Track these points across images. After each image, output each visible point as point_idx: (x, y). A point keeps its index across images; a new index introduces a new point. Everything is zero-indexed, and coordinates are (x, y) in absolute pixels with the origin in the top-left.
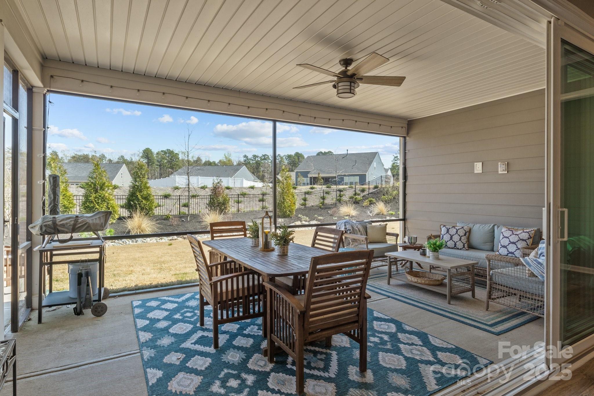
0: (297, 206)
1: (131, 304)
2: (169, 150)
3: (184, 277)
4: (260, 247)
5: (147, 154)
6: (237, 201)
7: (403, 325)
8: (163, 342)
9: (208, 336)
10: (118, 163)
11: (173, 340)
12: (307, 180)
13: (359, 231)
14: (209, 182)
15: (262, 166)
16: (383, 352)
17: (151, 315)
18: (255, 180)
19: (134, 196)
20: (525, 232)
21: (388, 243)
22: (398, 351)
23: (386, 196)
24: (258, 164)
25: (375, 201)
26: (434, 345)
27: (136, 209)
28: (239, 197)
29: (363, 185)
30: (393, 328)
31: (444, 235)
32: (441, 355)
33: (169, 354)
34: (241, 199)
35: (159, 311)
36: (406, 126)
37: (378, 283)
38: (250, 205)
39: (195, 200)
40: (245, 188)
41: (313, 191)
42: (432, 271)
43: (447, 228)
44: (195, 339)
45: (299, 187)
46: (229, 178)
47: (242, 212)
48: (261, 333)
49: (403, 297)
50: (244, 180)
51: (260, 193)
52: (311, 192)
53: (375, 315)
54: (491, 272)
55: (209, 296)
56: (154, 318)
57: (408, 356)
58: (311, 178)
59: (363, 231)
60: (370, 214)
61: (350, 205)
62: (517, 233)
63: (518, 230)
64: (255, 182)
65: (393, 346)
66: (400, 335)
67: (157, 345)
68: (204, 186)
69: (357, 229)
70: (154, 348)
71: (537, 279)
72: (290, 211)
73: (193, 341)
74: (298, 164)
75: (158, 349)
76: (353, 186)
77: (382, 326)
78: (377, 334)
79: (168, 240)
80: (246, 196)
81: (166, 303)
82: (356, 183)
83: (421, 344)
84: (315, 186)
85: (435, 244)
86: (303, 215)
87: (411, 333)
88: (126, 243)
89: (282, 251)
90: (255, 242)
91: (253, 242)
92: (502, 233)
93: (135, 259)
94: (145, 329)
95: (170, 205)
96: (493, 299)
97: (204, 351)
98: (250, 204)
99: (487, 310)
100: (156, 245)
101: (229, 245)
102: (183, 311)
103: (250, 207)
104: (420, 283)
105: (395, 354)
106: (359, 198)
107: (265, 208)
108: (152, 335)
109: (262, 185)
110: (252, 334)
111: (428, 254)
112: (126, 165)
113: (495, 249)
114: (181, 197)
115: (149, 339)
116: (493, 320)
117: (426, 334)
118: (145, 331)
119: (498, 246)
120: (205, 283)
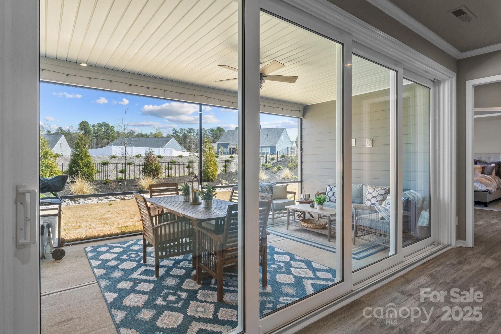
0: (219, 172)
1: (84, 250)
2: (105, 123)
3: (126, 229)
4: (190, 202)
5: (84, 126)
6: (168, 168)
7: (295, 256)
8: (115, 275)
9: (150, 270)
10: (56, 133)
11: (123, 273)
12: (227, 150)
13: (267, 190)
14: (142, 151)
15: (188, 138)
16: (279, 273)
17: (102, 257)
18: (182, 150)
19: (76, 164)
20: (383, 189)
21: (288, 199)
22: (290, 273)
23: (291, 164)
24: (185, 136)
25: (282, 168)
26: (315, 268)
27: (78, 174)
28: (170, 164)
29: (273, 154)
30: (288, 258)
31: (329, 192)
32: (319, 274)
33: (121, 282)
34: (171, 166)
35: (108, 254)
36: (302, 110)
37: (280, 229)
38: (179, 172)
39: (130, 167)
40: (174, 157)
41: (232, 159)
42: (320, 219)
43: (331, 187)
44: (140, 272)
45: (221, 156)
46: (160, 148)
47: (172, 177)
48: (191, 265)
49: (297, 238)
50: (173, 150)
51: (187, 161)
52: (230, 160)
53: (276, 250)
54: (357, 217)
55: (152, 239)
56: (106, 259)
57: (296, 275)
58: (230, 148)
59: (269, 190)
60: (278, 178)
61: (262, 170)
62: (377, 190)
63: (378, 188)
64: (183, 151)
65: (286, 269)
66: (292, 263)
67: (111, 277)
68: (139, 155)
69: (265, 188)
70: (108, 280)
71: (385, 221)
72: (212, 176)
73: (139, 273)
74: (220, 136)
75: (112, 280)
76: (265, 155)
77: (280, 258)
78: (276, 263)
79: (108, 201)
80: (175, 164)
81: (114, 248)
82: (267, 153)
83: (307, 267)
84: (234, 155)
85: (320, 198)
86: (224, 179)
87: (300, 261)
88: (70, 204)
89: (207, 204)
90: (186, 198)
91: (184, 198)
92: (368, 190)
93: (80, 217)
94: (99, 267)
95: (108, 171)
96: (358, 236)
97: (148, 279)
98: (179, 170)
99: (354, 244)
100: (98, 206)
101: (165, 201)
102: (128, 253)
103: (179, 173)
104: (309, 228)
105: (288, 275)
106: (269, 165)
107: (191, 174)
108: (106, 271)
109: (189, 155)
110: (185, 266)
111: (315, 206)
112: (64, 136)
113: (363, 202)
114: (118, 165)
115: (103, 273)
116: (357, 250)
117: (310, 261)
118: (99, 268)
119: (365, 200)
120: (148, 229)
